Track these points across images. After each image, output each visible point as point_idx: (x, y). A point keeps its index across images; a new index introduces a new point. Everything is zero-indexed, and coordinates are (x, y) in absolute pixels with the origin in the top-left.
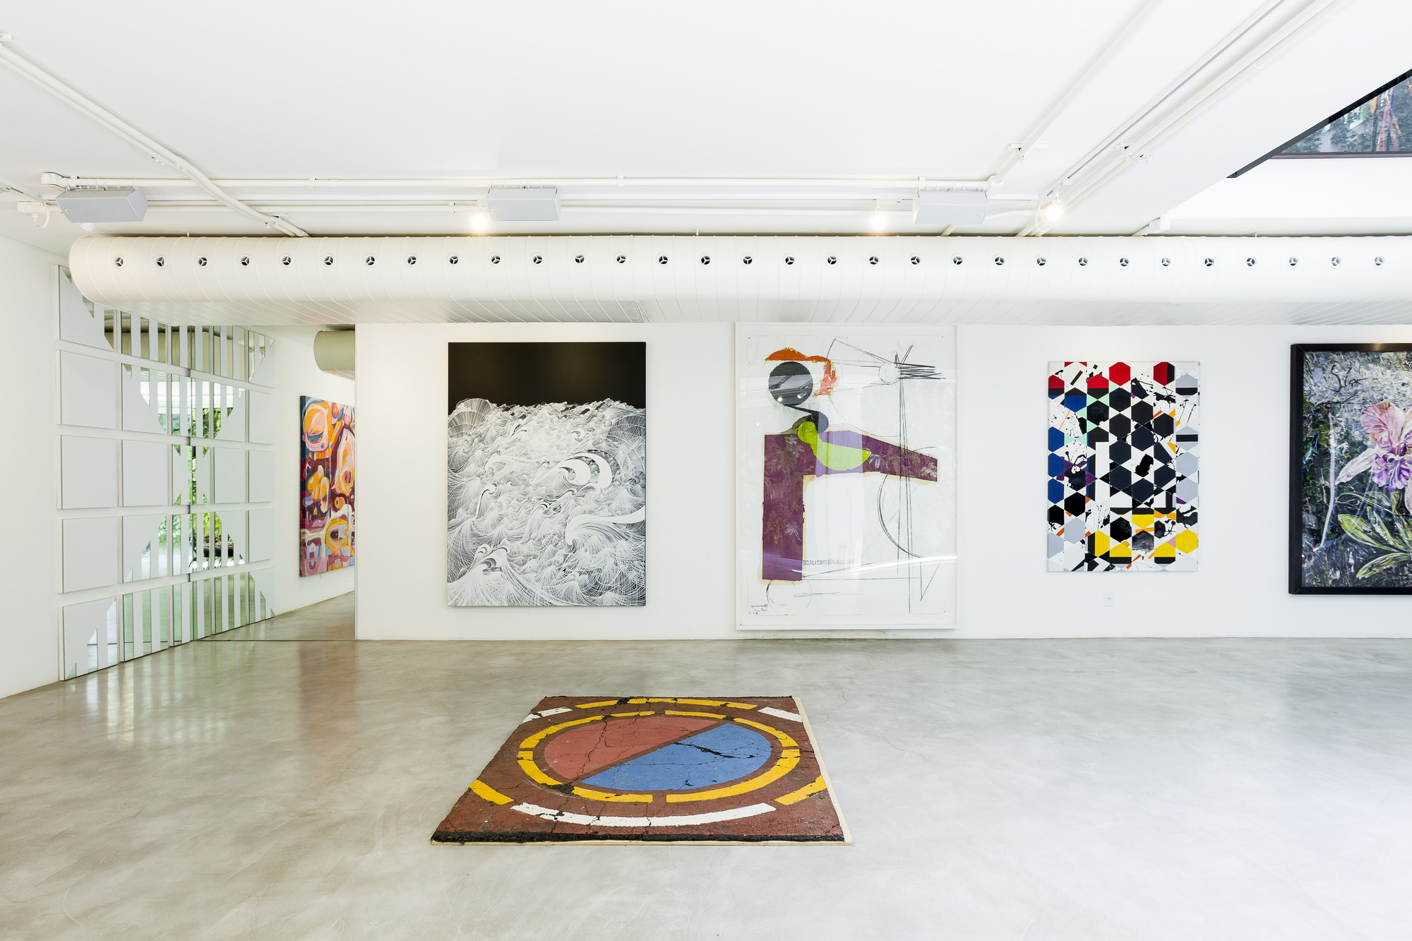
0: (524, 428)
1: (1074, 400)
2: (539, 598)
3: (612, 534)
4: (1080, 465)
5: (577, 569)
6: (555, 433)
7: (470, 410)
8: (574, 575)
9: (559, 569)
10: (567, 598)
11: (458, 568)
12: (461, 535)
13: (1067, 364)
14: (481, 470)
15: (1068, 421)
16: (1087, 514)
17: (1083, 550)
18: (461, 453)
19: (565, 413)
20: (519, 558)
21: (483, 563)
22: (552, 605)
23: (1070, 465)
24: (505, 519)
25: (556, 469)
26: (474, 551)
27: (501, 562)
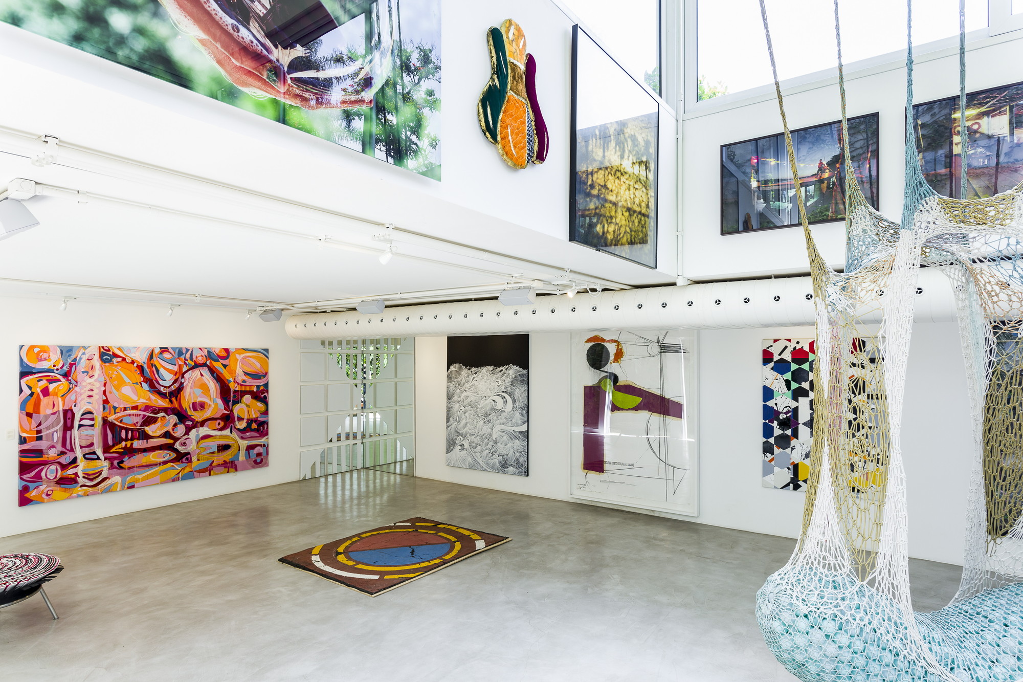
0: (476, 378)
1: (781, 367)
2: (481, 466)
3: (513, 436)
4: (786, 413)
5: (497, 453)
6: (488, 381)
7: (455, 369)
8: (496, 456)
9: (490, 452)
10: (493, 468)
11: (450, 447)
12: (451, 431)
13: (775, 341)
14: (459, 399)
15: (777, 382)
16: (793, 449)
17: (788, 475)
18: (452, 390)
19: (492, 372)
20: (474, 445)
21: (459, 445)
22: (487, 471)
23: (778, 413)
24: (468, 424)
26: (456, 439)
27: (466, 446)
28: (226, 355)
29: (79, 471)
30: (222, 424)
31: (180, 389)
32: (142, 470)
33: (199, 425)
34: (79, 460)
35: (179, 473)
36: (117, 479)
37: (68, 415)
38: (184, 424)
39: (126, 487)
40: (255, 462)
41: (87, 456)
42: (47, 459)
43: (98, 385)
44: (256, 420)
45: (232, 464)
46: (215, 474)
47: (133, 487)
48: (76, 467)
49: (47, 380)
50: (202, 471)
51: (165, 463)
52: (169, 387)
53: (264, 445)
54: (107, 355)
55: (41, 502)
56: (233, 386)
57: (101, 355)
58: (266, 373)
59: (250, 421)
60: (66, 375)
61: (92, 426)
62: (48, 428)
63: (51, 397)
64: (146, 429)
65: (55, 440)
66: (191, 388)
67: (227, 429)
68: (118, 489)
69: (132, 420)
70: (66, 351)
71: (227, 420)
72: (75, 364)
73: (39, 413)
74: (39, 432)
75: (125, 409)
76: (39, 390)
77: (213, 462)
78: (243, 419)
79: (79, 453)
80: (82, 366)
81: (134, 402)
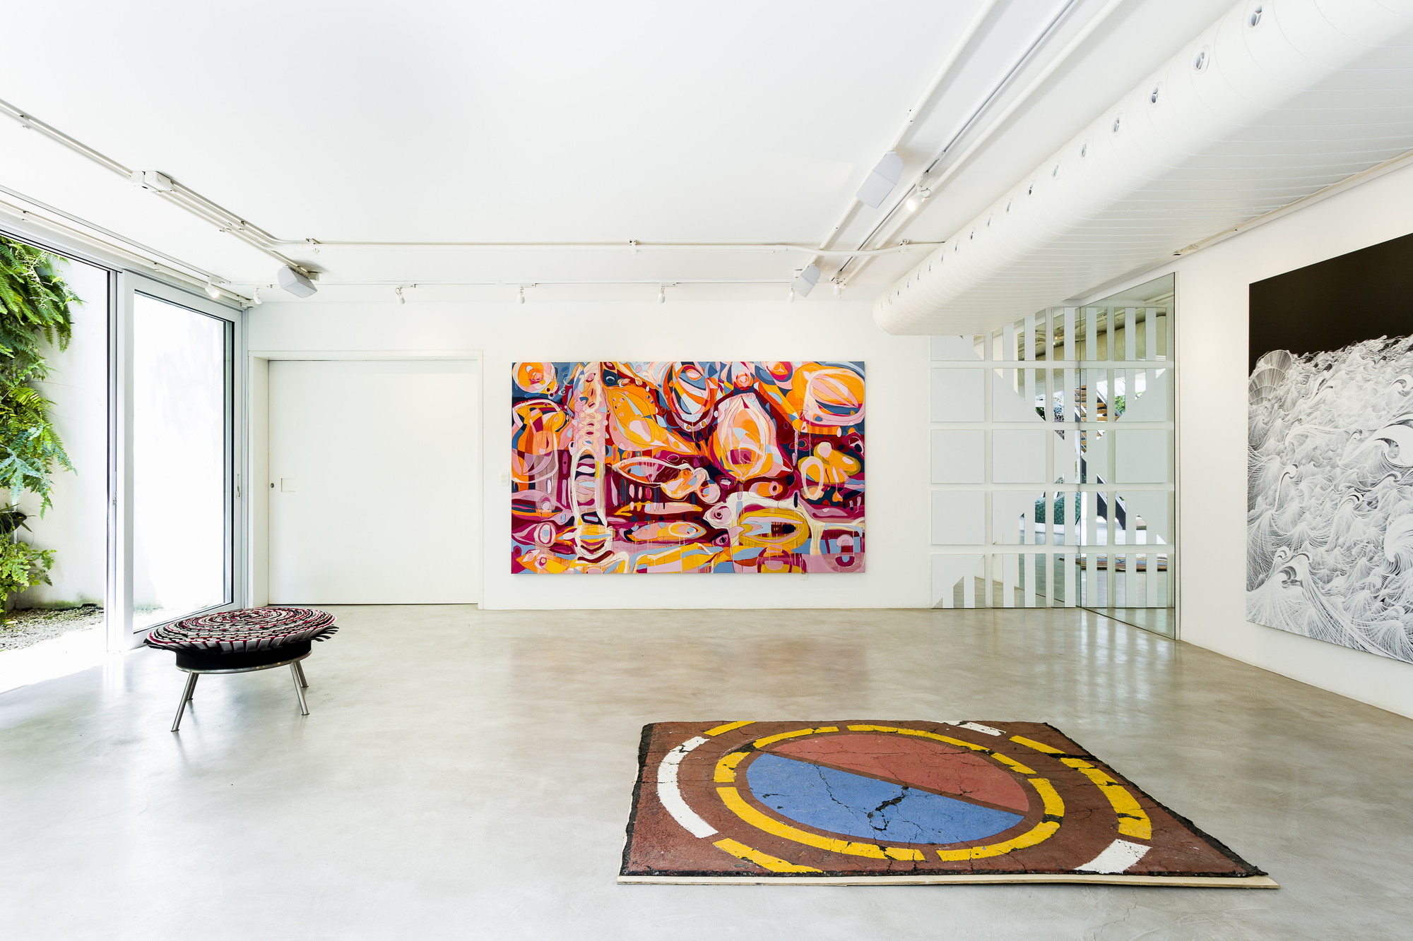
0: (1329, 383)
2: (1347, 635)
5: (1402, 602)
6: (1369, 385)
7: (1270, 367)
8: (1397, 611)
9: (1376, 597)
10: (1387, 645)
11: (1256, 574)
12: (1260, 531)
14: (1281, 446)
18: (1261, 425)
19: (1383, 354)
20: (1324, 572)
21: (1281, 572)
22: (1366, 652)
24: (1307, 515)
25: (1371, 442)
26: (1273, 553)
27: (1302, 573)
28: (787, 373)
29: (577, 536)
30: (780, 489)
31: (712, 427)
32: (657, 547)
33: (741, 487)
34: (576, 522)
35: (710, 561)
36: (622, 555)
37: (564, 456)
38: (719, 484)
39: (635, 569)
40: (839, 560)
41: (586, 517)
42: (540, 516)
43: (599, 417)
44: (841, 488)
45: (798, 559)
46: (767, 572)
47: (644, 571)
48: (573, 531)
49: (540, 409)
50: (746, 563)
51: (690, 541)
52: (695, 424)
53: (857, 534)
54: (611, 375)
55: (534, 571)
56: (799, 427)
57: (604, 374)
58: (860, 405)
59: (830, 489)
60: (562, 402)
61: (592, 475)
62: (541, 474)
63: (544, 432)
64: (663, 485)
65: (549, 491)
66: (729, 426)
67: (788, 498)
68: (625, 571)
69: (644, 471)
70: (562, 369)
71: (789, 483)
72: (572, 387)
73: (531, 453)
74: (531, 478)
75: (634, 455)
76: (531, 422)
77: (764, 551)
78: (817, 484)
79: (577, 512)
80: (580, 390)
81: (645, 444)
